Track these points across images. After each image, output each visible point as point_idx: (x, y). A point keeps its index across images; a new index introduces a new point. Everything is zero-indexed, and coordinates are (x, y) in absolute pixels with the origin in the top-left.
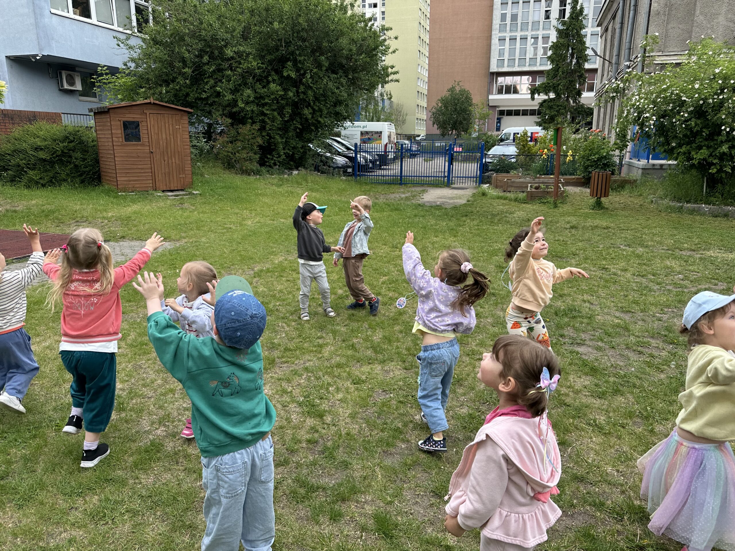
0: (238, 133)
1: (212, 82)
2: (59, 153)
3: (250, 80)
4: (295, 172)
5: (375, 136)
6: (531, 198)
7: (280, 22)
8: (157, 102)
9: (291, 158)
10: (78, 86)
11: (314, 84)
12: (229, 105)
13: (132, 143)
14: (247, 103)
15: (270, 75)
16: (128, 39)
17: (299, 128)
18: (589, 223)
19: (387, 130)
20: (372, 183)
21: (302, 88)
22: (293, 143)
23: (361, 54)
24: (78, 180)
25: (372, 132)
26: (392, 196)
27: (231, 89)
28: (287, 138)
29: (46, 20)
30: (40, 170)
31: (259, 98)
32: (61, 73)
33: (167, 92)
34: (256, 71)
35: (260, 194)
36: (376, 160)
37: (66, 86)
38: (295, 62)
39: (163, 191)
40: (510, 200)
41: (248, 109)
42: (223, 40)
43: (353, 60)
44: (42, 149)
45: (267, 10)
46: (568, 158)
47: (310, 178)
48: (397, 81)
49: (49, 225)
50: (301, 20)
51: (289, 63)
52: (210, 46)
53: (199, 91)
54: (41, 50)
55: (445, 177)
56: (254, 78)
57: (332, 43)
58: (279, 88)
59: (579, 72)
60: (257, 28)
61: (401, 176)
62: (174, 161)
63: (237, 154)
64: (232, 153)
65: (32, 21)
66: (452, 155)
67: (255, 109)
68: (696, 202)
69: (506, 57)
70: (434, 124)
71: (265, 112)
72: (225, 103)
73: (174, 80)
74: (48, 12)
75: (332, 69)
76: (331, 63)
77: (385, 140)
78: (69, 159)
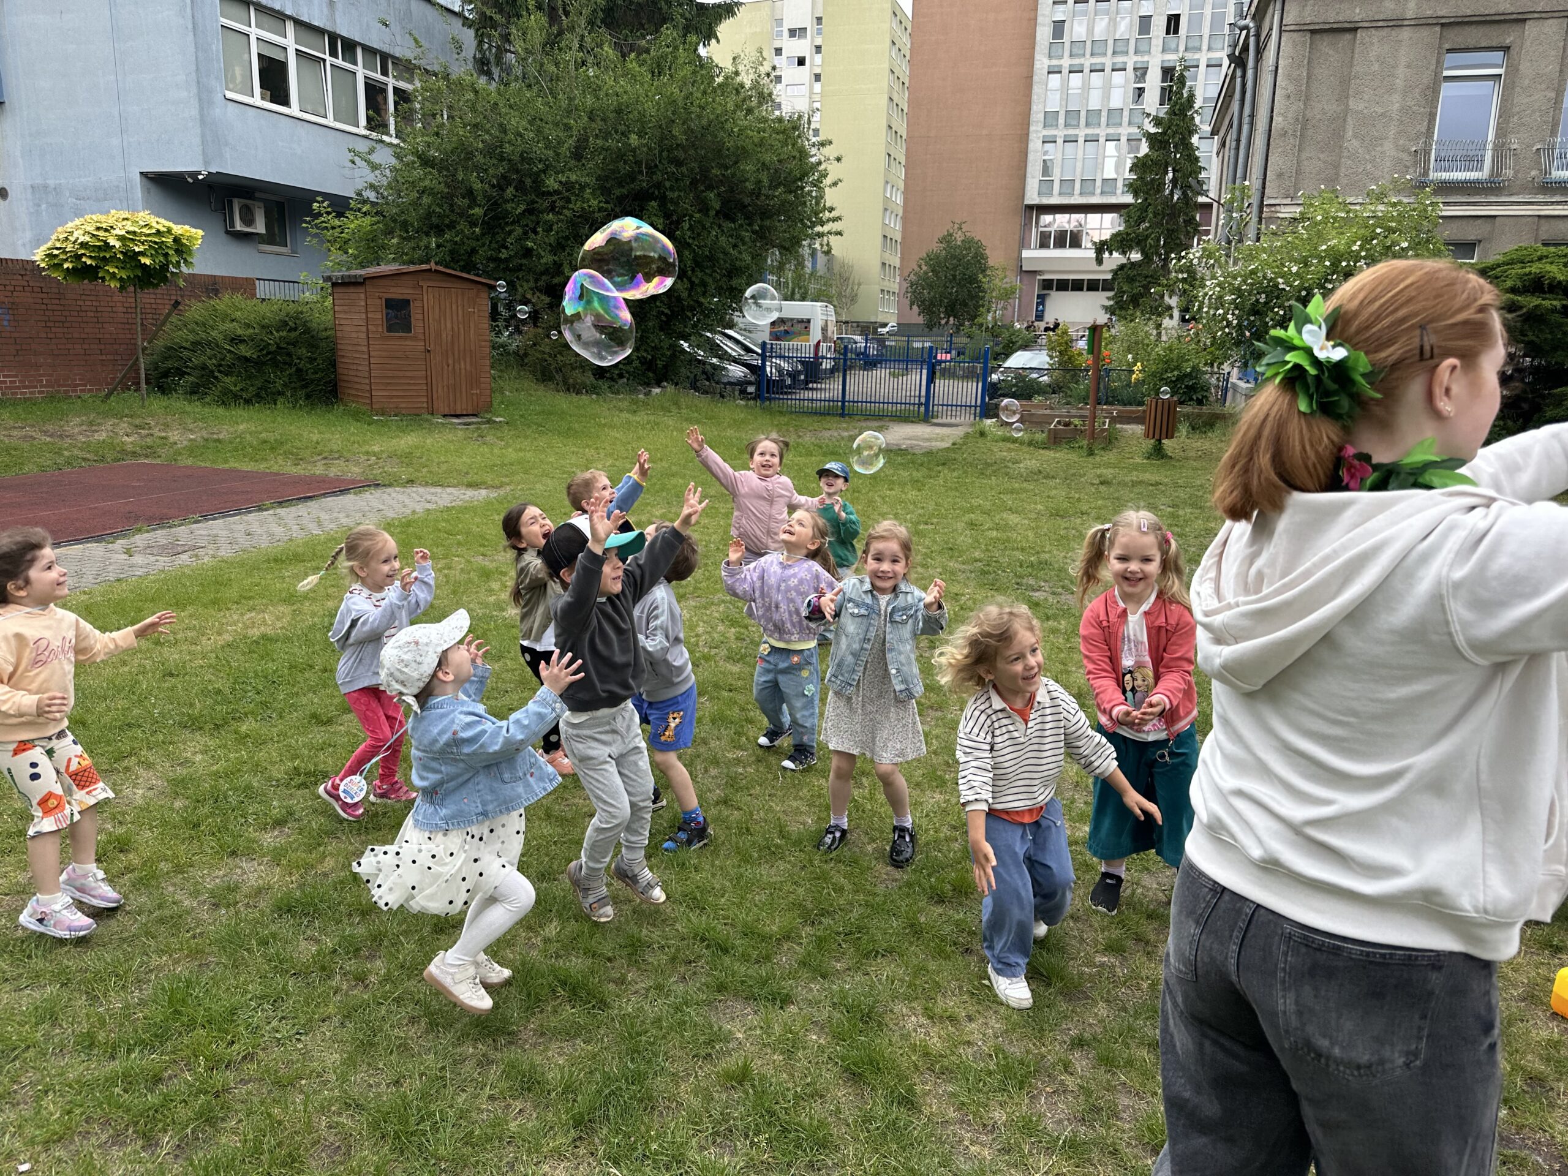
1: (519, 231)
2: (273, 348)
3: (585, 230)
4: (657, 390)
5: (799, 327)
6: (1056, 440)
7: (641, 134)
8: (441, 269)
9: (649, 365)
10: (260, 227)
12: (546, 272)
13: (397, 334)
16: (371, 151)
17: (666, 315)
19: (820, 317)
20: (791, 413)
23: (776, 187)
24: (301, 393)
25: (792, 320)
26: (827, 434)
29: (217, 110)
30: (239, 374)
32: (230, 204)
33: (438, 246)
34: (596, 215)
35: (605, 425)
36: (799, 372)
37: (239, 226)
38: (663, 200)
39: (445, 416)
40: (1022, 443)
42: (540, 162)
43: (763, 198)
44: (242, 341)
45: (619, 111)
46: (1134, 376)
47: (683, 401)
48: (839, 233)
49: (281, 462)
50: (676, 132)
51: (654, 204)
52: (517, 171)
53: (494, 245)
54: (206, 163)
55: (920, 404)
56: (592, 225)
57: (727, 168)
60: (600, 142)
61: (843, 401)
62: (462, 366)
63: (559, 357)
64: (550, 355)
65: (194, 112)
66: (934, 366)
69: (1057, 176)
70: (912, 304)
72: (540, 268)
73: (451, 226)
74: (220, 96)
75: (726, 213)
76: (725, 203)
77: (816, 334)
78: (288, 359)
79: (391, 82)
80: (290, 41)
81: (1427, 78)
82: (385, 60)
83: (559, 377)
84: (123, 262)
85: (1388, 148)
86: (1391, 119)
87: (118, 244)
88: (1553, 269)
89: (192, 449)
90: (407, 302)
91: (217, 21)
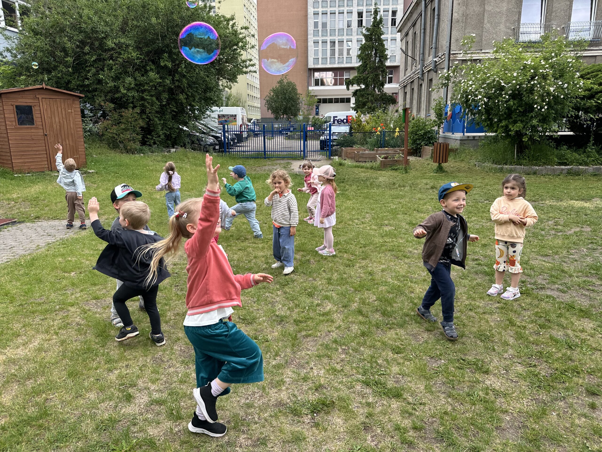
0: (122, 116)
1: (94, 70)
3: (130, 70)
4: (173, 150)
5: (231, 119)
6: (385, 166)
7: (157, 17)
8: (49, 87)
9: (168, 137)
11: (187, 73)
12: (111, 91)
13: (25, 126)
14: (128, 89)
15: (147, 65)
17: (175, 112)
19: (240, 114)
21: (177, 77)
22: (170, 124)
25: (228, 115)
27: (112, 77)
28: (164, 120)
31: (139, 85)
34: (136, 61)
38: (170, 53)
40: (367, 168)
41: (130, 95)
42: (102, 33)
45: (144, 7)
46: (396, 134)
47: (190, 155)
50: (175, 17)
51: (165, 55)
52: (90, 38)
53: (80, 78)
55: (301, 151)
56: (133, 67)
58: (157, 75)
59: (382, 68)
60: (135, 23)
61: (265, 151)
62: (68, 143)
63: (121, 135)
64: (117, 134)
66: (306, 134)
67: (136, 95)
68: (511, 164)
69: (320, 56)
70: (268, 109)
71: (145, 97)
72: (107, 90)
79: (17, 2)
83: (121, 146)
85: (502, 27)
86: (503, 14)
90: (30, 108)
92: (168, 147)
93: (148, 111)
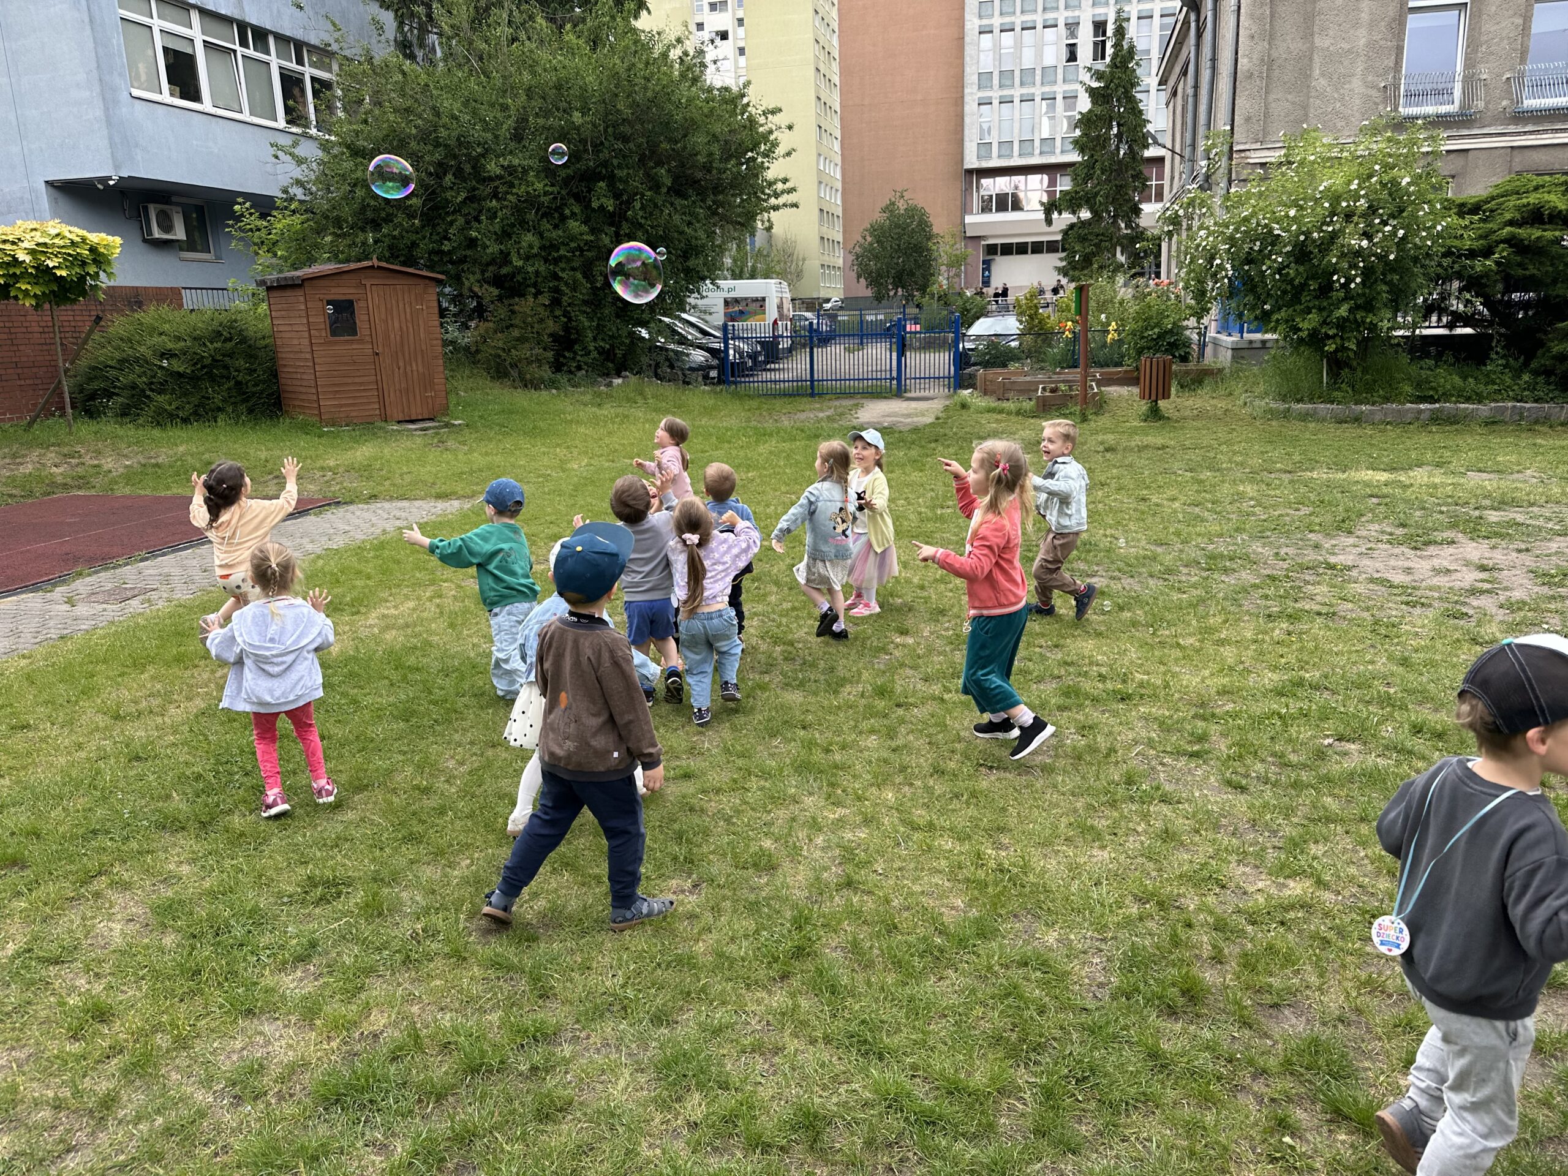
0: (513, 312)
1: (461, 221)
2: (208, 361)
3: (531, 216)
4: (617, 381)
5: (753, 307)
6: (1046, 407)
7: (584, 111)
8: (384, 264)
9: (607, 355)
10: (179, 233)
12: (493, 263)
13: (342, 338)
14: (527, 258)
15: (565, 205)
16: (295, 144)
18: (1137, 441)
19: (775, 294)
20: (759, 396)
21: (625, 227)
22: (611, 327)
23: (727, 160)
24: (243, 408)
25: (746, 299)
26: (803, 416)
27: (496, 234)
28: (599, 319)
29: (124, 110)
30: (173, 391)
31: (549, 247)
32: (146, 210)
33: (376, 242)
34: (542, 199)
35: (571, 421)
36: (759, 353)
37: (157, 234)
38: (611, 179)
39: (399, 422)
41: (530, 269)
42: (479, 145)
43: (714, 172)
44: (174, 356)
45: (558, 87)
46: (1110, 336)
47: (648, 391)
48: (795, 205)
50: (620, 106)
51: (602, 184)
52: (455, 157)
53: (435, 237)
54: (117, 167)
55: (892, 379)
56: (538, 210)
57: (676, 142)
58: (583, 227)
59: (1135, 165)
60: (542, 122)
61: (812, 380)
62: (414, 367)
63: (514, 352)
64: (504, 350)
65: (99, 113)
66: (904, 338)
67: (542, 269)
68: (1311, 400)
69: (995, 138)
70: (859, 277)
71: (560, 272)
72: (486, 259)
73: (388, 219)
74: (126, 94)
75: (677, 191)
76: (676, 178)
77: (772, 313)
78: (225, 372)
79: (308, 71)
80: (196, 31)
81: (1392, 10)
82: (299, 47)
83: (514, 373)
84: (36, 277)
85: (1356, 84)
86: (1358, 55)
87: (28, 259)
88: (1552, 197)
89: (129, 477)
90: (350, 303)
91: (115, 13)
92: (608, 375)
93: (565, 299)
